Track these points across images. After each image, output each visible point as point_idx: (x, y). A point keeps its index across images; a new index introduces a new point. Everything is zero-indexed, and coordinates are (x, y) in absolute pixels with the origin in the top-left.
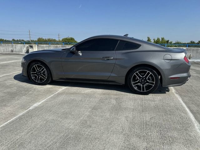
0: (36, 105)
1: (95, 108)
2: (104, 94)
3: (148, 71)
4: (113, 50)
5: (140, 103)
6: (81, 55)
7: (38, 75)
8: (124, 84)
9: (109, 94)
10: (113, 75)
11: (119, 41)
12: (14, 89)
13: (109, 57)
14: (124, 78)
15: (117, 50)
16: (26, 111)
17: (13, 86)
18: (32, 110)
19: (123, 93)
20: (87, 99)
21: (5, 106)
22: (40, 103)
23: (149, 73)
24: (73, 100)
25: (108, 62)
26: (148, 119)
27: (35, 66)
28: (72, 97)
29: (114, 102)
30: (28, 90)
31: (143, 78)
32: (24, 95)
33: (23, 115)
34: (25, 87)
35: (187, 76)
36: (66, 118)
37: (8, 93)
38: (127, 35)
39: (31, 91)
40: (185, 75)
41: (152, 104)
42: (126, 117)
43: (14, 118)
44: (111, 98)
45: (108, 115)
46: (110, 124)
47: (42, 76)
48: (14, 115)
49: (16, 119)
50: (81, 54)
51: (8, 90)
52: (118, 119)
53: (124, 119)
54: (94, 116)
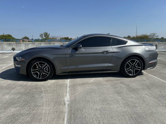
6: (84, 50)
10: (110, 65)
13: (108, 51)
23: (137, 61)
25: (108, 55)
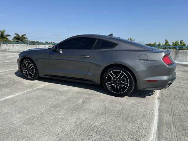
1: (55, 106)
2: (78, 93)
3: (122, 72)
4: (91, 49)
5: (106, 105)
7: (28, 71)
8: (100, 83)
9: (82, 93)
10: (89, 74)
11: (97, 40)
12: (5, 82)
13: (85, 56)
14: (99, 78)
15: (94, 49)
17: (7, 79)
20: (57, 96)
23: (122, 74)
24: (44, 96)
25: (84, 60)
27: (26, 63)
29: (80, 101)
31: (117, 79)
32: (8, 88)
34: (16, 81)
35: (168, 79)
38: (111, 35)
39: (17, 84)
40: (165, 78)
41: (119, 107)
44: (81, 98)
47: (31, 72)
50: (61, 52)
52: (67, 120)
53: (73, 120)
54: (47, 114)
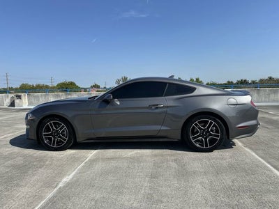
0: (66, 179)
1: (153, 177)
2: (156, 156)
3: (210, 121)
5: (208, 163)
7: (54, 136)
8: (180, 139)
9: (162, 155)
11: (168, 84)
12: (19, 161)
14: (180, 131)
15: (166, 95)
16: (56, 189)
17: (15, 156)
18: (64, 187)
19: (180, 152)
20: (136, 164)
21: (18, 185)
22: (71, 177)
24: (116, 167)
26: (229, 182)
27: (51, 124)
28: (114, 163)
29: (174, 165)
30: (41, 160)
31: (204, 130)
32: (40, 168)
33: (54, 197)
34: (35, 155)
36: (120, 193)
37: (14, 166)
38: (173, 76)
39: (47, 160)
41: (224, 163)
42: (201, 183)
43: (43, 202)
44: (168, 161)
45: (176, 183)
46: (186, 195)
47: (60, 137)
48: (41, 198)
49: (47, 204)
50: (118, 103)
51: (9, 162)
52: (192, 187)
53: (199, 186)
54: (159, 186)
